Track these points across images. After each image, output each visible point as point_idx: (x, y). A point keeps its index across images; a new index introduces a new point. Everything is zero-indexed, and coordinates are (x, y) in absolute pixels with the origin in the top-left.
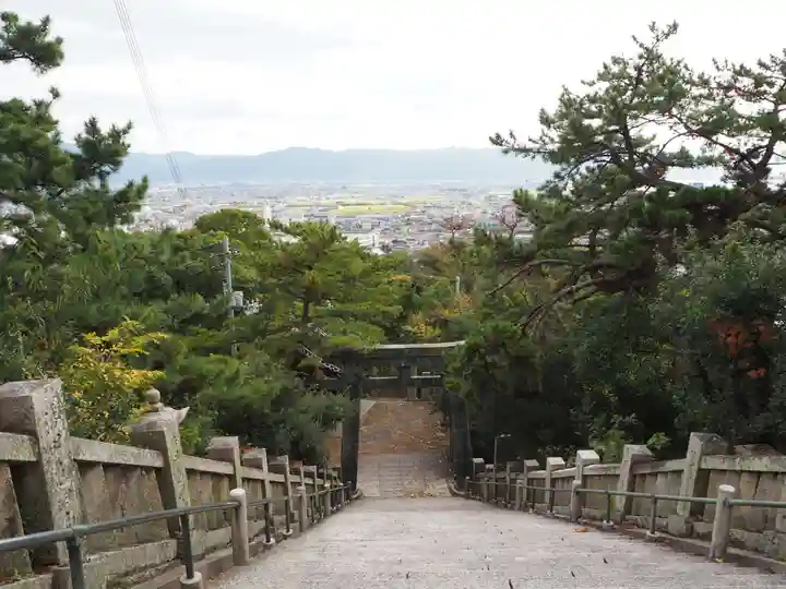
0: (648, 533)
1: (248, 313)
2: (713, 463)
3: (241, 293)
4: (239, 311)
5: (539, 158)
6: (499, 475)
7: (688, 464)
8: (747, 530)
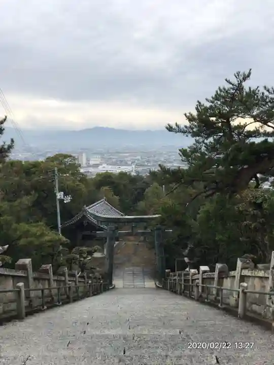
0: (219, 305)
1: (65, 202)
2: (246, 272)
3: (63, 193)
4: (61, 201)
5: (190, 135)
6: (174, 278)
7: (236, 273)
8: (257, 305)
